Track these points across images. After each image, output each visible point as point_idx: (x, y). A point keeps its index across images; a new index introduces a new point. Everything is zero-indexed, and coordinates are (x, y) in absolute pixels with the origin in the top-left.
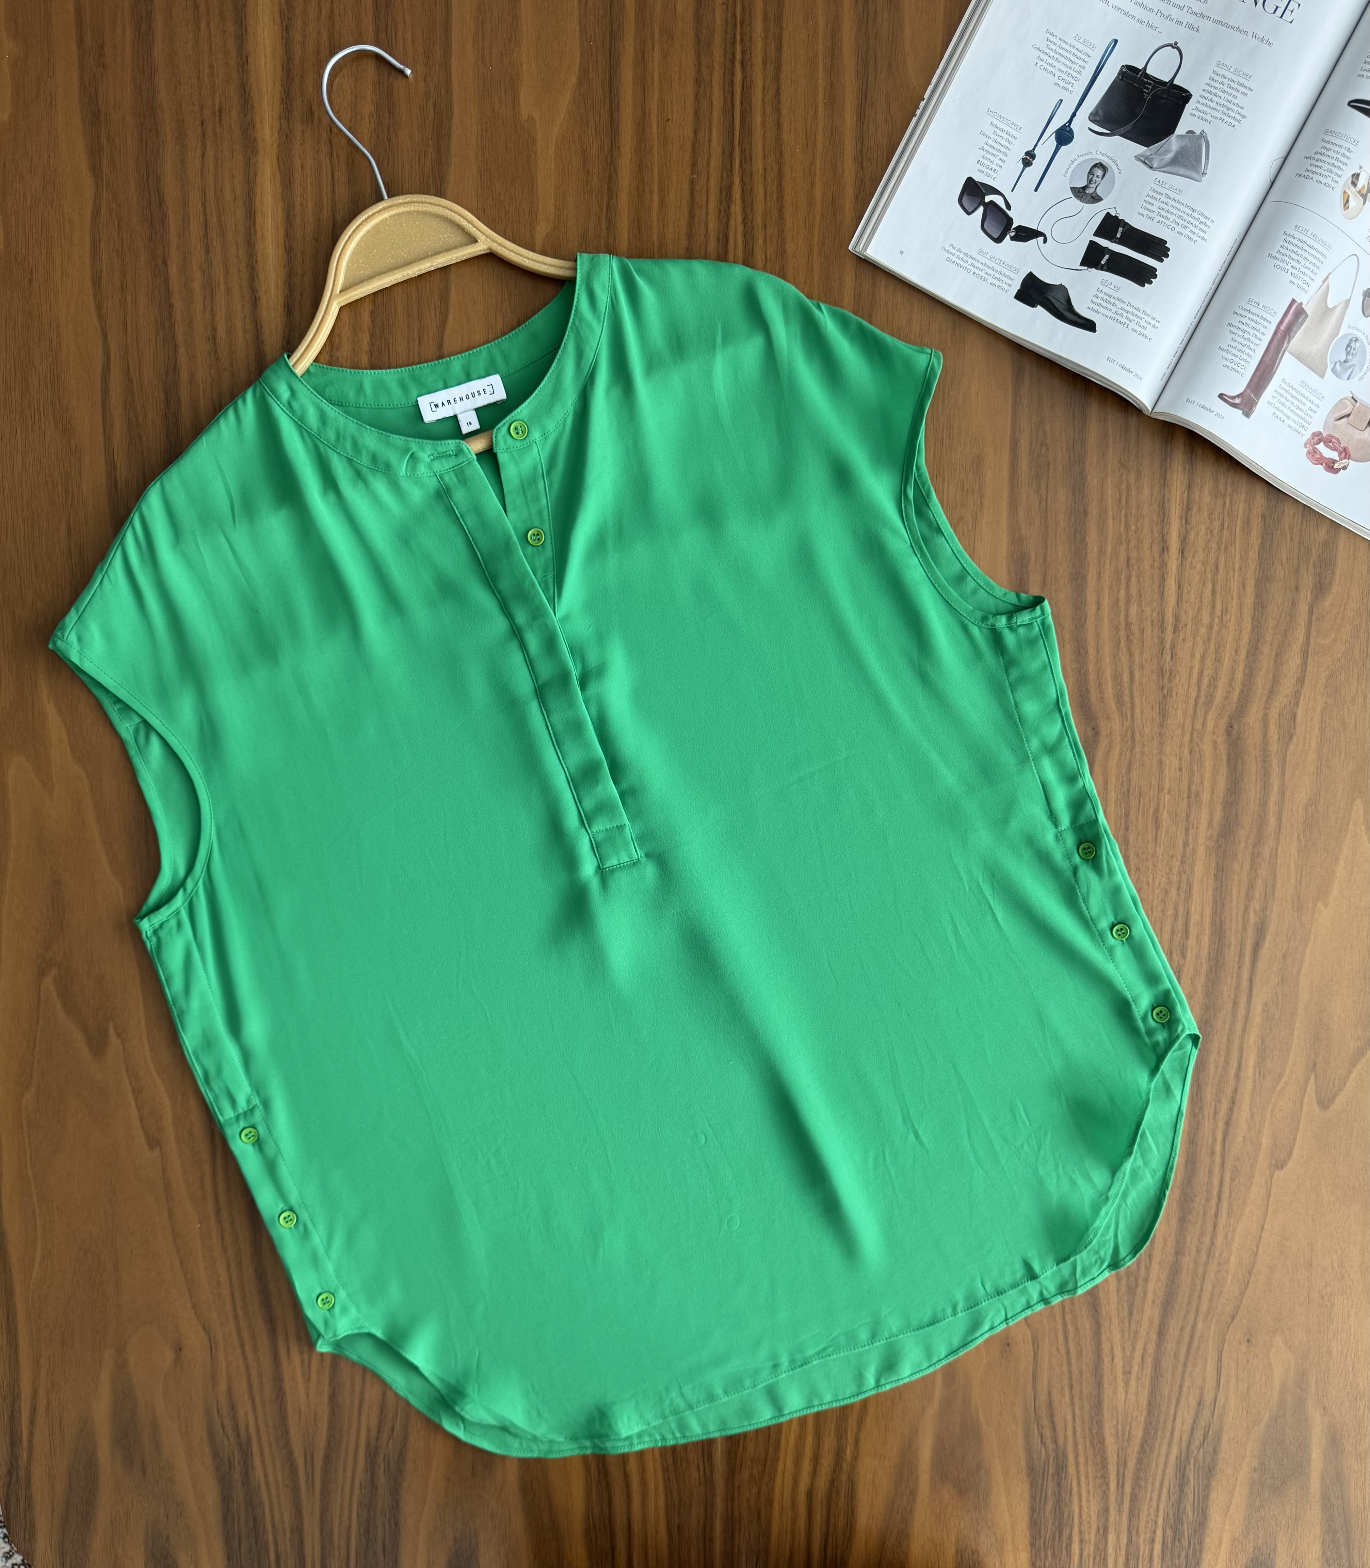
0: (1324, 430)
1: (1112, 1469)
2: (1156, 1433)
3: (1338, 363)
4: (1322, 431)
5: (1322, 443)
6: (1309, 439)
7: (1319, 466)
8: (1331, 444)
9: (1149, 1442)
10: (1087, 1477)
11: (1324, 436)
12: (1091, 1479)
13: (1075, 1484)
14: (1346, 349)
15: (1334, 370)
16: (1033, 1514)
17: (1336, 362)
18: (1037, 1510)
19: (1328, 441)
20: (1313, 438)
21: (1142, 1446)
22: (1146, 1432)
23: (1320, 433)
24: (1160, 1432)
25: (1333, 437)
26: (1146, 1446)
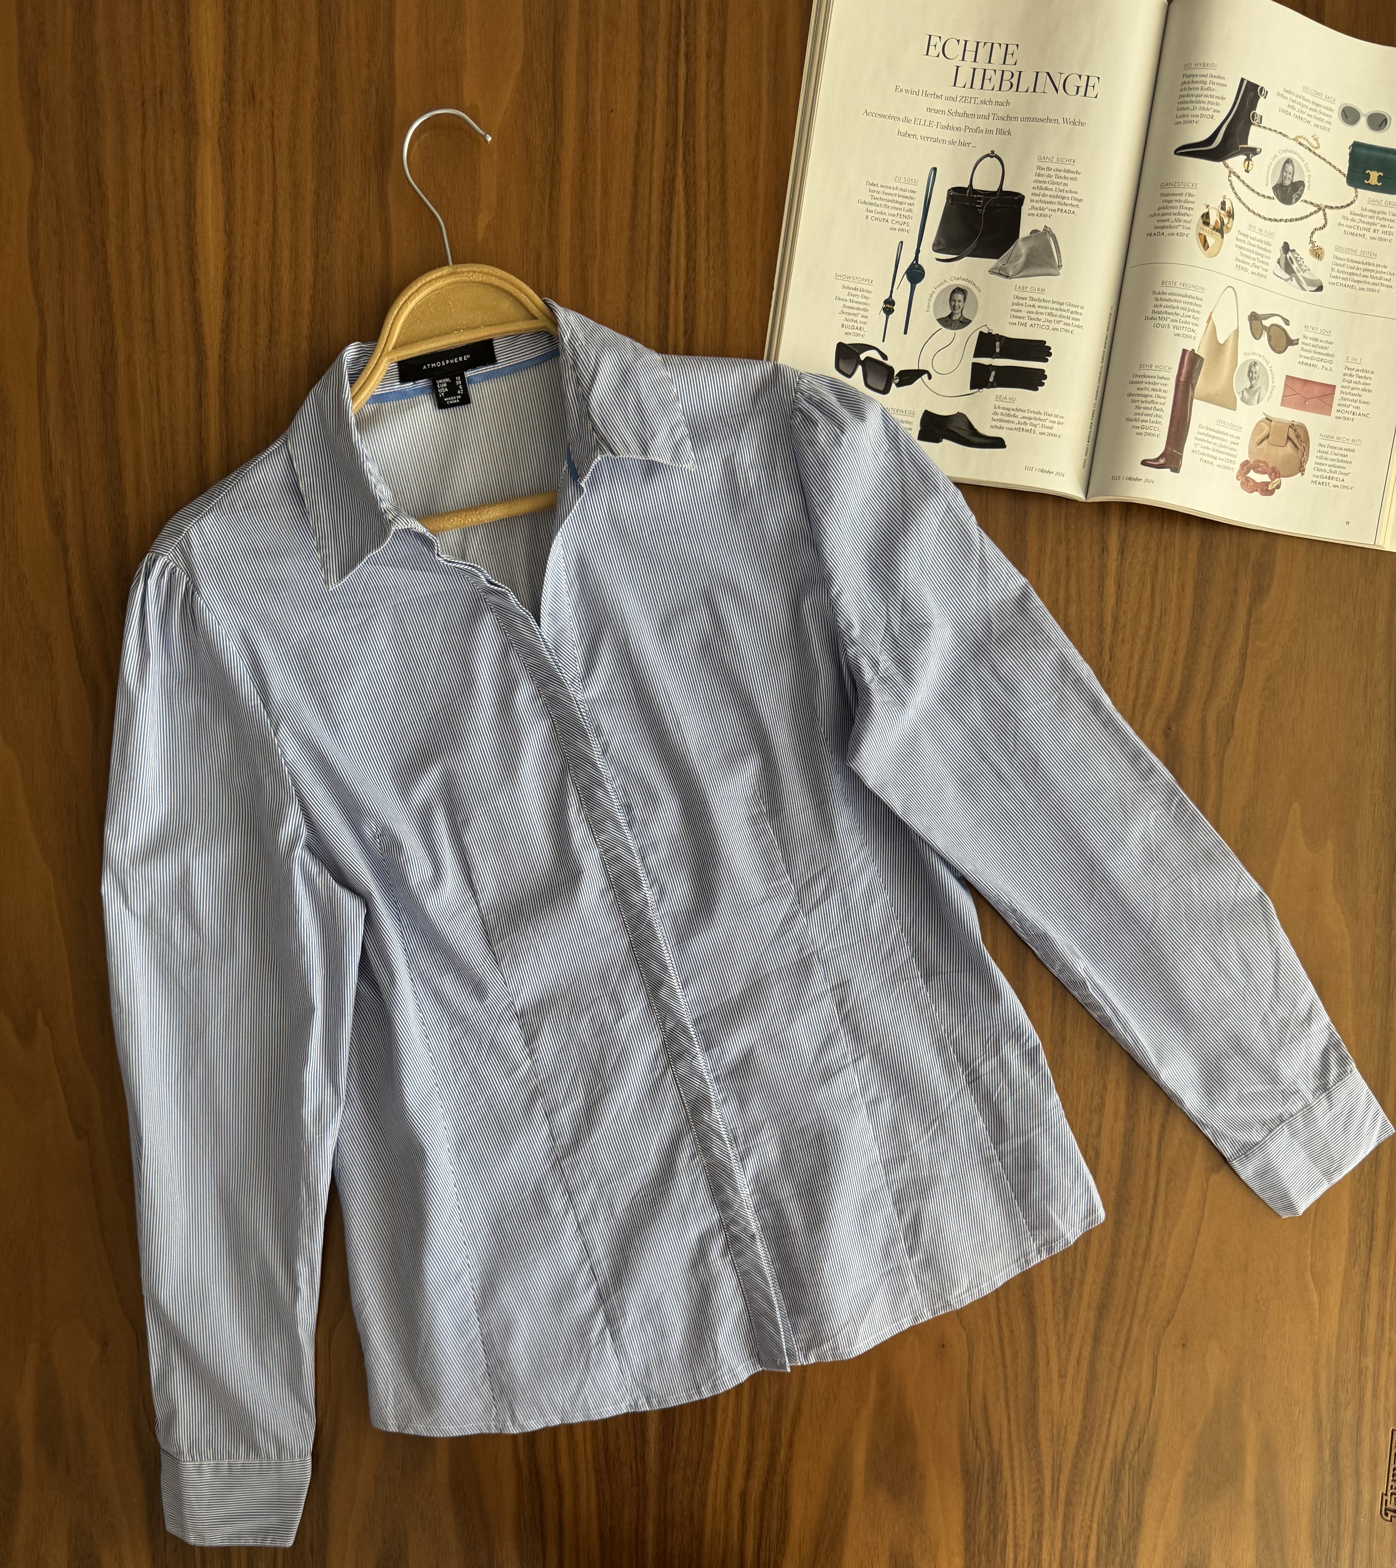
0: (1250, 459)
1: (1047, 1474)
2: (1091, 1437)
3: (1245, 391)
4: (1248, 459)
5: (1252, 471)
6: (1239, 471)
7: (1255, 493)
8: (1259, 469)
9: (1085, 1446)
10: (1022, 1481)
11: (1251, 463)
12: (1026, 1483)
13: (1010, 1487)
14: (1249, 375)
15: (1243, 400)
16: (967, 1518)
17: (1243, 392)
18: (972, 1514)
19: (1257, 466)
20: (1242, 469)
21: (1077, 1450)
22: (1081, 1435)
23: (1247, 462)
24: (1095, 1437)
25: (1261, 462)
26: (1081, 1451)
